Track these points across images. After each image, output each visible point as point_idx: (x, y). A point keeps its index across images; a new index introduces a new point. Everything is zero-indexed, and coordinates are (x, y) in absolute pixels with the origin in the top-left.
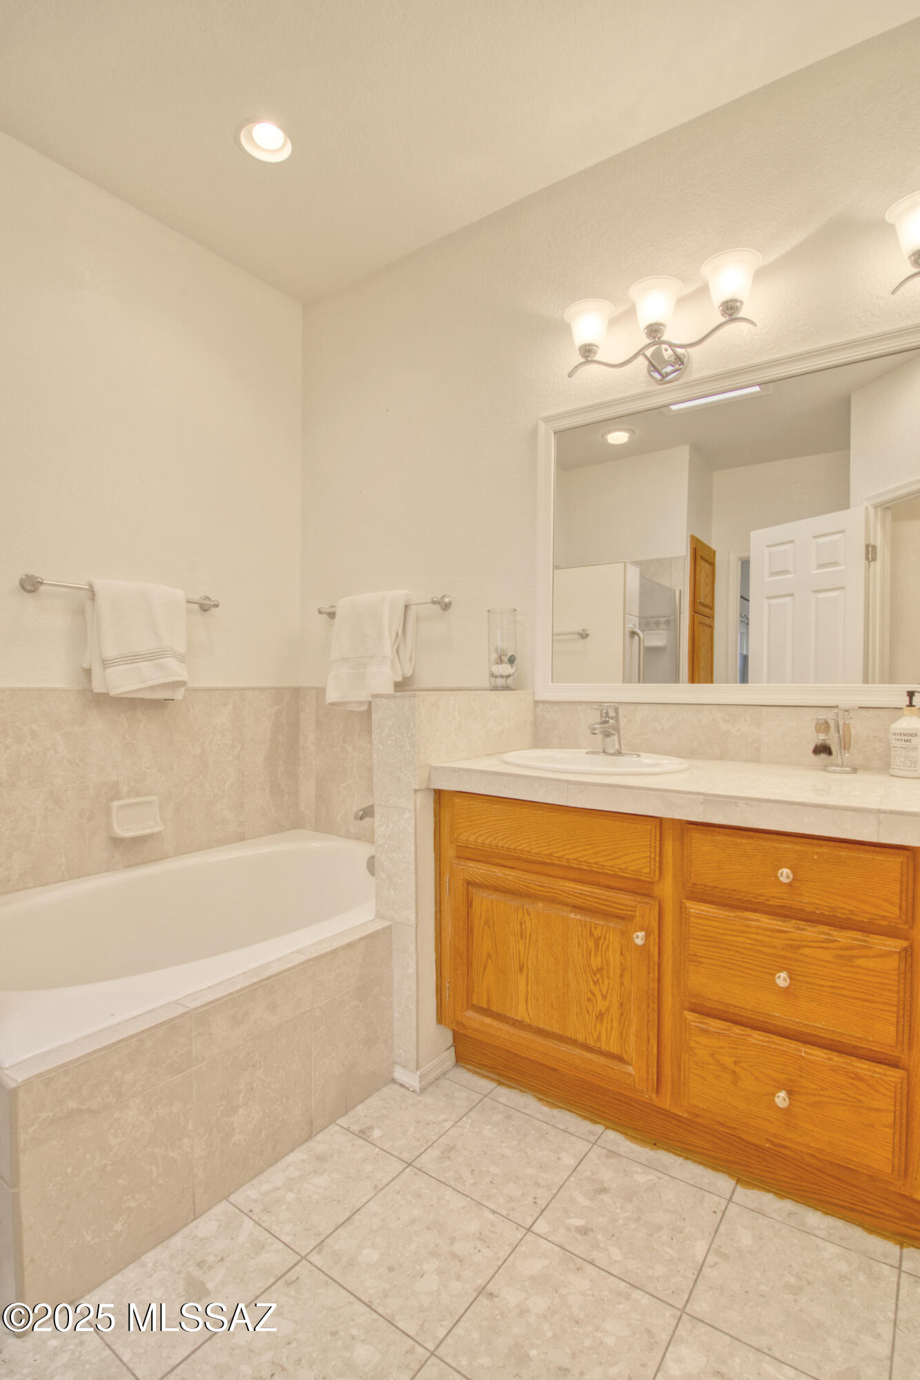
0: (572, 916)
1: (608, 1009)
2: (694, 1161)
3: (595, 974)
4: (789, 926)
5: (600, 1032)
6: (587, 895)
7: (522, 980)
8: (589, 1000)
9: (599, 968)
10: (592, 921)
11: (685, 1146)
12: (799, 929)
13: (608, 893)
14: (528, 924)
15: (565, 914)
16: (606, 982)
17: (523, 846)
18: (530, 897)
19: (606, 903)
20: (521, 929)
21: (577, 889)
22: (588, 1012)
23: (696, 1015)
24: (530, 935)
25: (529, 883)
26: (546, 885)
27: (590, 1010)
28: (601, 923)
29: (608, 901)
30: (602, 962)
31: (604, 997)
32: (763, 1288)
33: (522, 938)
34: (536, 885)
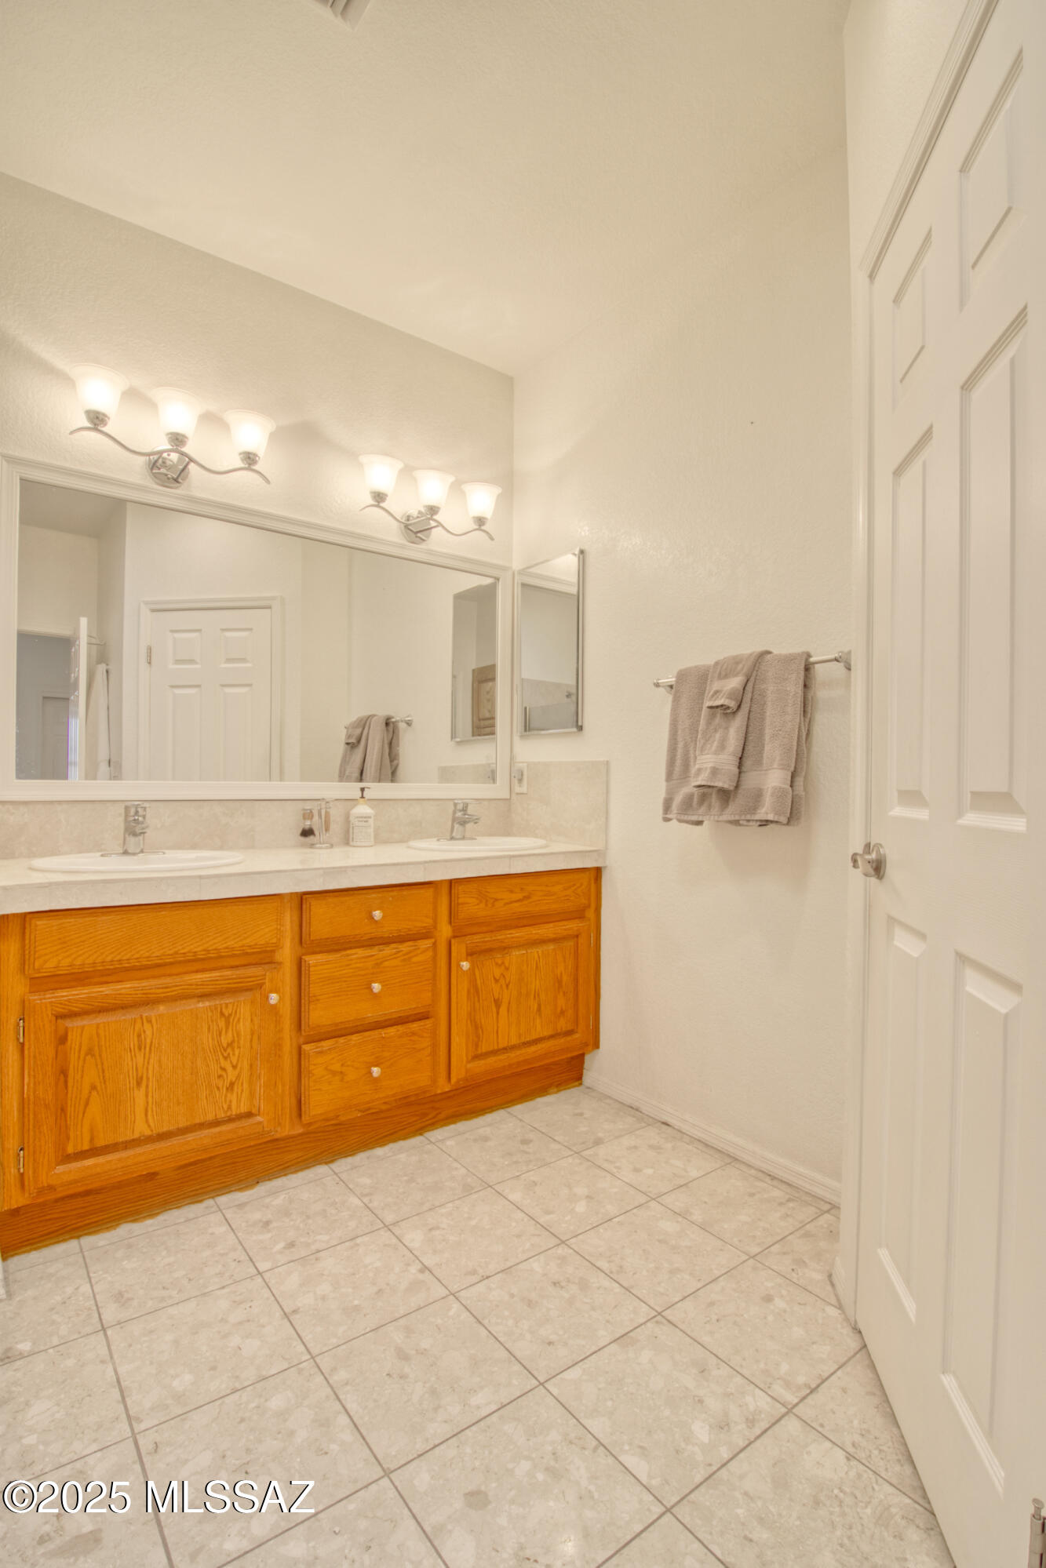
0: (201, 1005)
1: (238, 1077)
2: (292, 1173)
3: (225, 1050)
4: (374, 951)
5: (231, 1101)
6: (217, 980)
7: (140, 1095)
8: (220, 1076)
9: (230, 1042)
10: (222, 1002)
11: (283, 1166)
12: (381, 951)
13: (238, 972)
14: (149, 1033)
15: (192, 1007)
16: (237, 1053)
17: (142, 952)
18: (148, 1004)
19: (238, 980)
20: (140, 1040)
21: (206, 978)
22: (218, 1088)
23: (313, 1044)
24: (152, 1042)
25: (150, 989)
26: (170, 985)
27: (220, 1086)
28: (231, 1001)
29: (240, 978)
30: (233, 1037)
31: (234, 1067)
32: (401, 1190)
33: (140, 1049)
34: (158, 988)
